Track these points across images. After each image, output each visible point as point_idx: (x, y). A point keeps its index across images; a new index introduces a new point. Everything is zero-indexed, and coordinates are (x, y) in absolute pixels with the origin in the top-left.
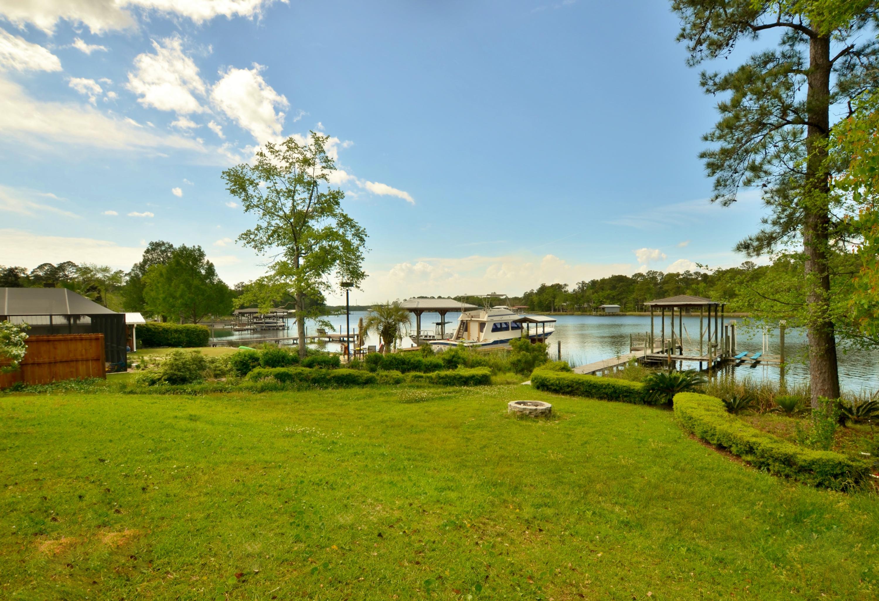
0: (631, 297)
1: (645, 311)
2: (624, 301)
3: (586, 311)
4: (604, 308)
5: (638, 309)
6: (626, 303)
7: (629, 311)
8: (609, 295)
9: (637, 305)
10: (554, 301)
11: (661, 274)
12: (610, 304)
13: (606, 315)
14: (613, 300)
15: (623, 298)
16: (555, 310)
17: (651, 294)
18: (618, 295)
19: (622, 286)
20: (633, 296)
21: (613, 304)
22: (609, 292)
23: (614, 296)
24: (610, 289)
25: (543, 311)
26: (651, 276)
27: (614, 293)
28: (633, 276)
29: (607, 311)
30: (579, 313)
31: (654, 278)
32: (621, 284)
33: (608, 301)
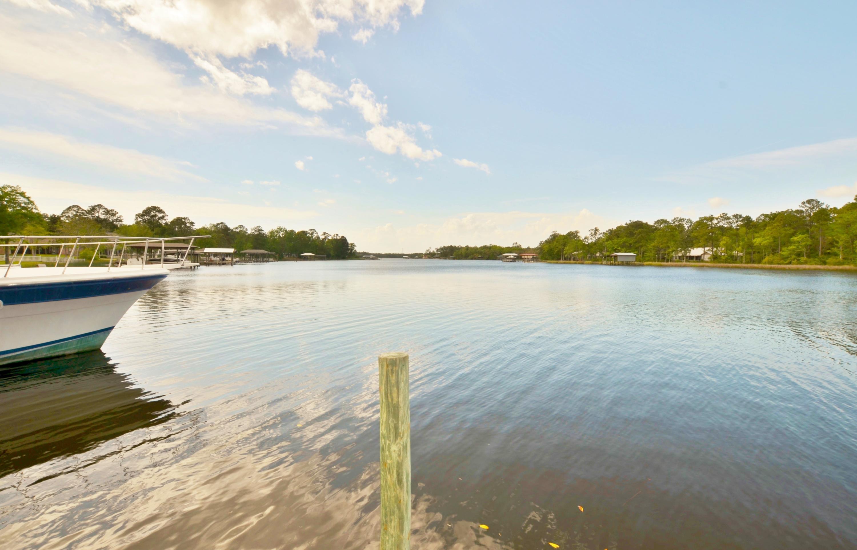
0: (651, 245)
1: (668, 261)
2: (642, 250)
3: (597, 260)
4: (616, 257)
5: (659, 259)
6: (644, 252)
7: (648, 261)
8: (624, 243)
9: (657, 254)
10: (563, 249)
11: (689, 221)
12: (626, 252)
13: (619, 265)
14: (629, 248)
15: (641, 246)
16: (565, 259)
17: (675, 241)
18: (635, 243)
19: (640, 233)
20: (653, 244)
21: (630, 252)
22: (624, 239)
23: (630, 244)
24: (626, 236)
25: (553, 259)
26: (677, 223)
27: (632, 241)
28: (656, 223)
29: (619, 260)
30: (590, 262)
31: (681, 226)
32: (640, 230)
33: (624, 249)
